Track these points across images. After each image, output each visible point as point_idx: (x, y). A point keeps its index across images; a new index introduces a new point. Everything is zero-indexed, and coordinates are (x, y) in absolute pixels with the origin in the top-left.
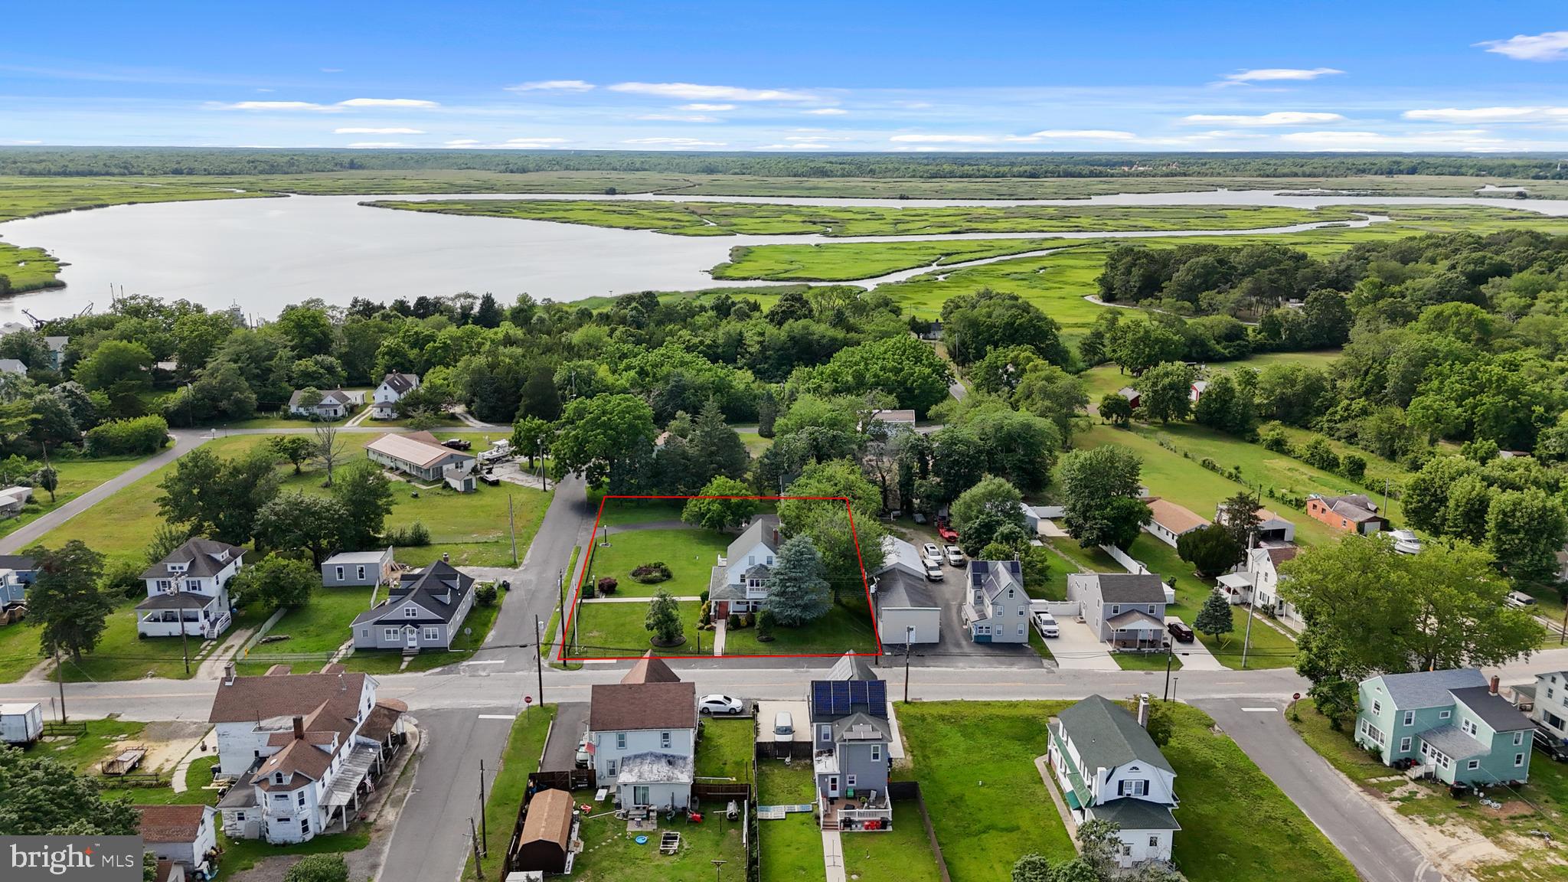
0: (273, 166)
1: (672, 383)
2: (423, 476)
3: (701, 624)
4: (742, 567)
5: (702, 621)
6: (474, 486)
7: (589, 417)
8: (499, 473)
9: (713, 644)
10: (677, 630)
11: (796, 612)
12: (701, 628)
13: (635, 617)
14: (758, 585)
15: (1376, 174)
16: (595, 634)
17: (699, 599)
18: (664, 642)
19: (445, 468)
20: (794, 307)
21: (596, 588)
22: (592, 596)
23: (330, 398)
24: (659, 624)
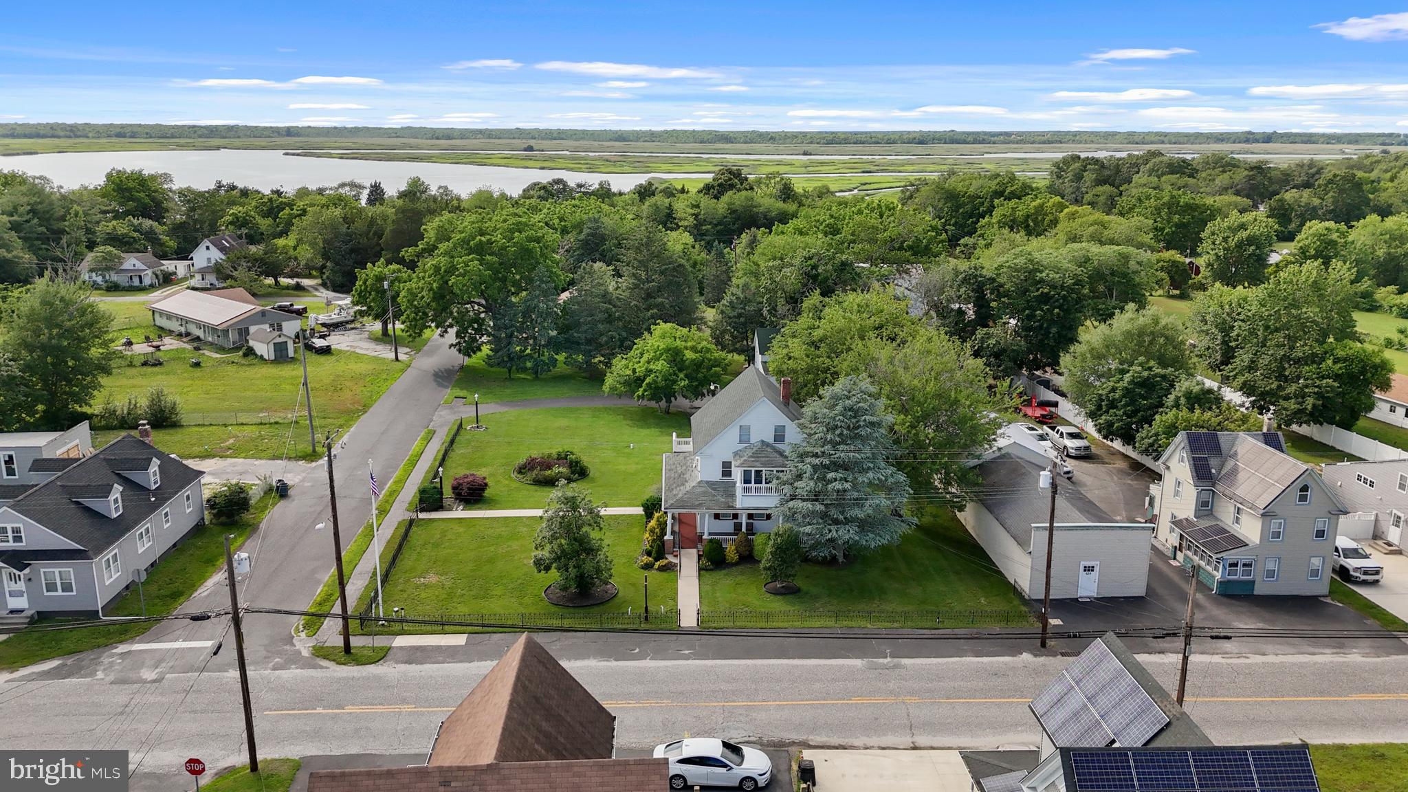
0: (212, 131)
1: (586, 231)
2: (221, 341)
3: (646, 559)
4: (726, 446)
5: (649, 554)
6: (291, 353)
7: (456, 237)
8: (337, 341)
9: (674, 598)
10: (599, 571)
11: (847, 534)
12: (647, 567)
13: (515, 545)
14: (758, 481)
15: (1234, 143)
16: (432, 579)
17: (639, 511)
18: (572, 599)
19: (253, 329)
20: (731, 180)
21: (448, 492)
22: (438, 506)
23: (134, 261)
24: (562, 559)
